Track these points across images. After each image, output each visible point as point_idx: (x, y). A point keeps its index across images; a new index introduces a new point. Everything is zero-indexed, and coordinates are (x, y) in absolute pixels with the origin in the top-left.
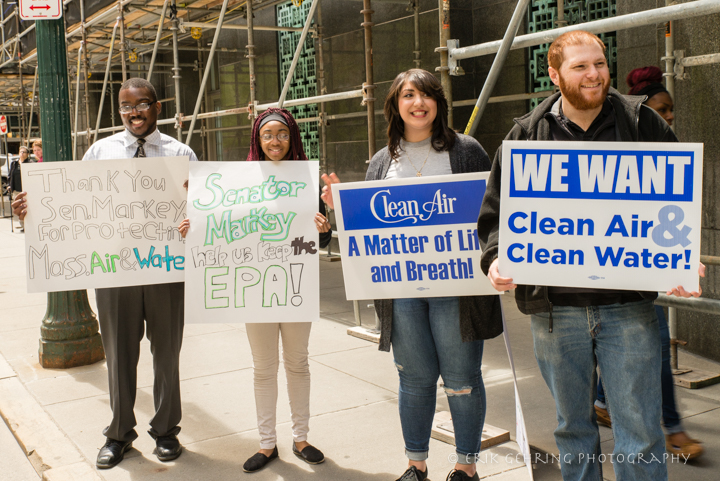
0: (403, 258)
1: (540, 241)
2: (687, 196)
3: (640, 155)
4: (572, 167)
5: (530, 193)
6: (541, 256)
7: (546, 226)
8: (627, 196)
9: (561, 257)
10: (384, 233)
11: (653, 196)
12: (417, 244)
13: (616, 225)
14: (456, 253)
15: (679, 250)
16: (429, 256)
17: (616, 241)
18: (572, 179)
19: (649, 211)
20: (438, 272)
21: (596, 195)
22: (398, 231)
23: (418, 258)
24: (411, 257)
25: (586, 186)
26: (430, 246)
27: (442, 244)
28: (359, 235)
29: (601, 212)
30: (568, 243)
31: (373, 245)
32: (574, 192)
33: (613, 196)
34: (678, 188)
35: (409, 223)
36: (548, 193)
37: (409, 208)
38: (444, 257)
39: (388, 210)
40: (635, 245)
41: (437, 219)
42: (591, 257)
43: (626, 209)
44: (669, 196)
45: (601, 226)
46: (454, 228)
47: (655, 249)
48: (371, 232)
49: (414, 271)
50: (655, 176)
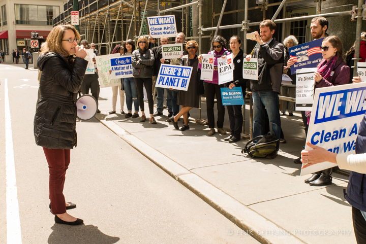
0: (121, 71)
1: (156, 32)
2: (174, 23)
3: (166, 17)
4: (157, 20)
5: (153, 25)
6: (156, 34)
7: (156, 29)
8: (166, 24)
9: (159, 34)
10: (118, 66)
11: (169, 23)
12: (123, 68)
13: (165, 28)
14: (130, 70)
15: (174, 31)
16: (125, 70)
17: (165, 31)
18: (158, 22)
19: (169, 26)
20: (127, 73)
21: (162, 24)
22: (120, 66)
23: (123, 71)
24: (122, 71)
25: (160, 23)
26: (125, 68)
27: (127, 68)
28: (114, 67)
29: (162, 26)
30: (159, 31)
31: (116, 69)
32: (158, 24)
33: (164, 24)
34: (172, 22)
35: (122, 64)
36: (155, 24)
37: (122, 62)
38: (128, 70)
39: (119, 62)
40: (168, 31)
41: (127, 64)
42: (162, 33)
43: (166, 26)
44: (171, 23)
45: (163, 29)
46: (129, 65)
47: (171, 31)
48: (116, 66)
49: (123, 73)
50: (169, 21)
